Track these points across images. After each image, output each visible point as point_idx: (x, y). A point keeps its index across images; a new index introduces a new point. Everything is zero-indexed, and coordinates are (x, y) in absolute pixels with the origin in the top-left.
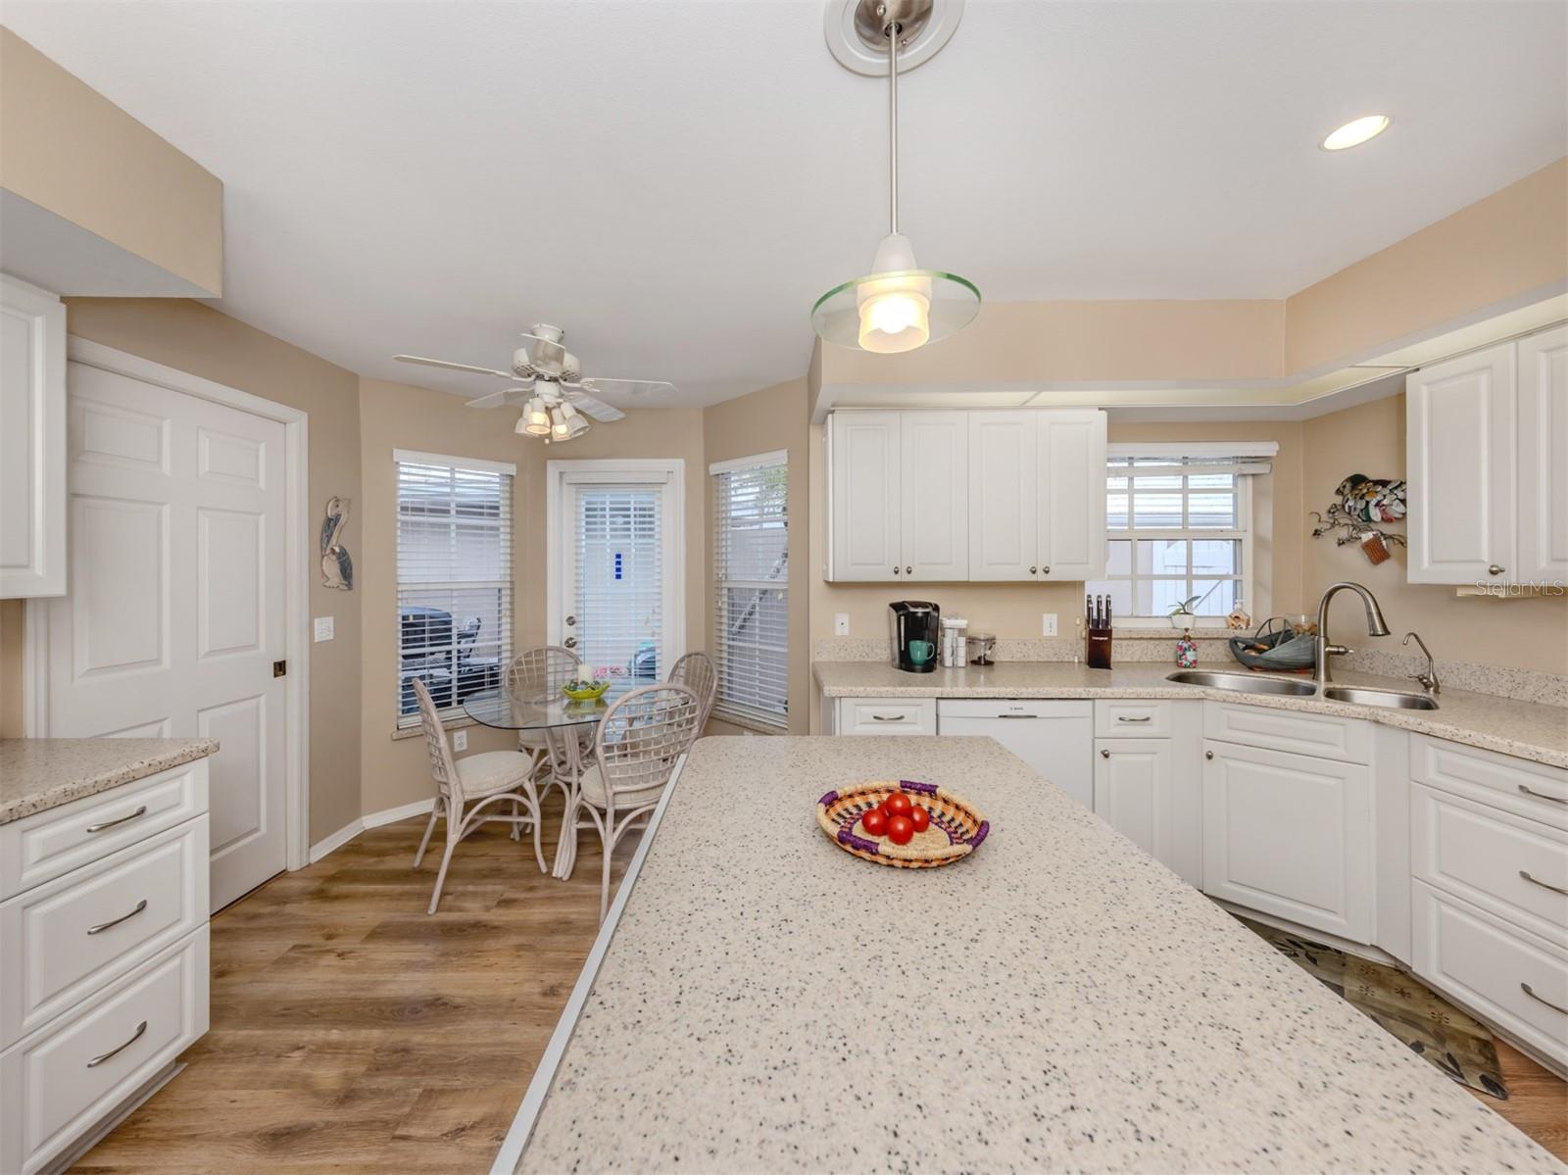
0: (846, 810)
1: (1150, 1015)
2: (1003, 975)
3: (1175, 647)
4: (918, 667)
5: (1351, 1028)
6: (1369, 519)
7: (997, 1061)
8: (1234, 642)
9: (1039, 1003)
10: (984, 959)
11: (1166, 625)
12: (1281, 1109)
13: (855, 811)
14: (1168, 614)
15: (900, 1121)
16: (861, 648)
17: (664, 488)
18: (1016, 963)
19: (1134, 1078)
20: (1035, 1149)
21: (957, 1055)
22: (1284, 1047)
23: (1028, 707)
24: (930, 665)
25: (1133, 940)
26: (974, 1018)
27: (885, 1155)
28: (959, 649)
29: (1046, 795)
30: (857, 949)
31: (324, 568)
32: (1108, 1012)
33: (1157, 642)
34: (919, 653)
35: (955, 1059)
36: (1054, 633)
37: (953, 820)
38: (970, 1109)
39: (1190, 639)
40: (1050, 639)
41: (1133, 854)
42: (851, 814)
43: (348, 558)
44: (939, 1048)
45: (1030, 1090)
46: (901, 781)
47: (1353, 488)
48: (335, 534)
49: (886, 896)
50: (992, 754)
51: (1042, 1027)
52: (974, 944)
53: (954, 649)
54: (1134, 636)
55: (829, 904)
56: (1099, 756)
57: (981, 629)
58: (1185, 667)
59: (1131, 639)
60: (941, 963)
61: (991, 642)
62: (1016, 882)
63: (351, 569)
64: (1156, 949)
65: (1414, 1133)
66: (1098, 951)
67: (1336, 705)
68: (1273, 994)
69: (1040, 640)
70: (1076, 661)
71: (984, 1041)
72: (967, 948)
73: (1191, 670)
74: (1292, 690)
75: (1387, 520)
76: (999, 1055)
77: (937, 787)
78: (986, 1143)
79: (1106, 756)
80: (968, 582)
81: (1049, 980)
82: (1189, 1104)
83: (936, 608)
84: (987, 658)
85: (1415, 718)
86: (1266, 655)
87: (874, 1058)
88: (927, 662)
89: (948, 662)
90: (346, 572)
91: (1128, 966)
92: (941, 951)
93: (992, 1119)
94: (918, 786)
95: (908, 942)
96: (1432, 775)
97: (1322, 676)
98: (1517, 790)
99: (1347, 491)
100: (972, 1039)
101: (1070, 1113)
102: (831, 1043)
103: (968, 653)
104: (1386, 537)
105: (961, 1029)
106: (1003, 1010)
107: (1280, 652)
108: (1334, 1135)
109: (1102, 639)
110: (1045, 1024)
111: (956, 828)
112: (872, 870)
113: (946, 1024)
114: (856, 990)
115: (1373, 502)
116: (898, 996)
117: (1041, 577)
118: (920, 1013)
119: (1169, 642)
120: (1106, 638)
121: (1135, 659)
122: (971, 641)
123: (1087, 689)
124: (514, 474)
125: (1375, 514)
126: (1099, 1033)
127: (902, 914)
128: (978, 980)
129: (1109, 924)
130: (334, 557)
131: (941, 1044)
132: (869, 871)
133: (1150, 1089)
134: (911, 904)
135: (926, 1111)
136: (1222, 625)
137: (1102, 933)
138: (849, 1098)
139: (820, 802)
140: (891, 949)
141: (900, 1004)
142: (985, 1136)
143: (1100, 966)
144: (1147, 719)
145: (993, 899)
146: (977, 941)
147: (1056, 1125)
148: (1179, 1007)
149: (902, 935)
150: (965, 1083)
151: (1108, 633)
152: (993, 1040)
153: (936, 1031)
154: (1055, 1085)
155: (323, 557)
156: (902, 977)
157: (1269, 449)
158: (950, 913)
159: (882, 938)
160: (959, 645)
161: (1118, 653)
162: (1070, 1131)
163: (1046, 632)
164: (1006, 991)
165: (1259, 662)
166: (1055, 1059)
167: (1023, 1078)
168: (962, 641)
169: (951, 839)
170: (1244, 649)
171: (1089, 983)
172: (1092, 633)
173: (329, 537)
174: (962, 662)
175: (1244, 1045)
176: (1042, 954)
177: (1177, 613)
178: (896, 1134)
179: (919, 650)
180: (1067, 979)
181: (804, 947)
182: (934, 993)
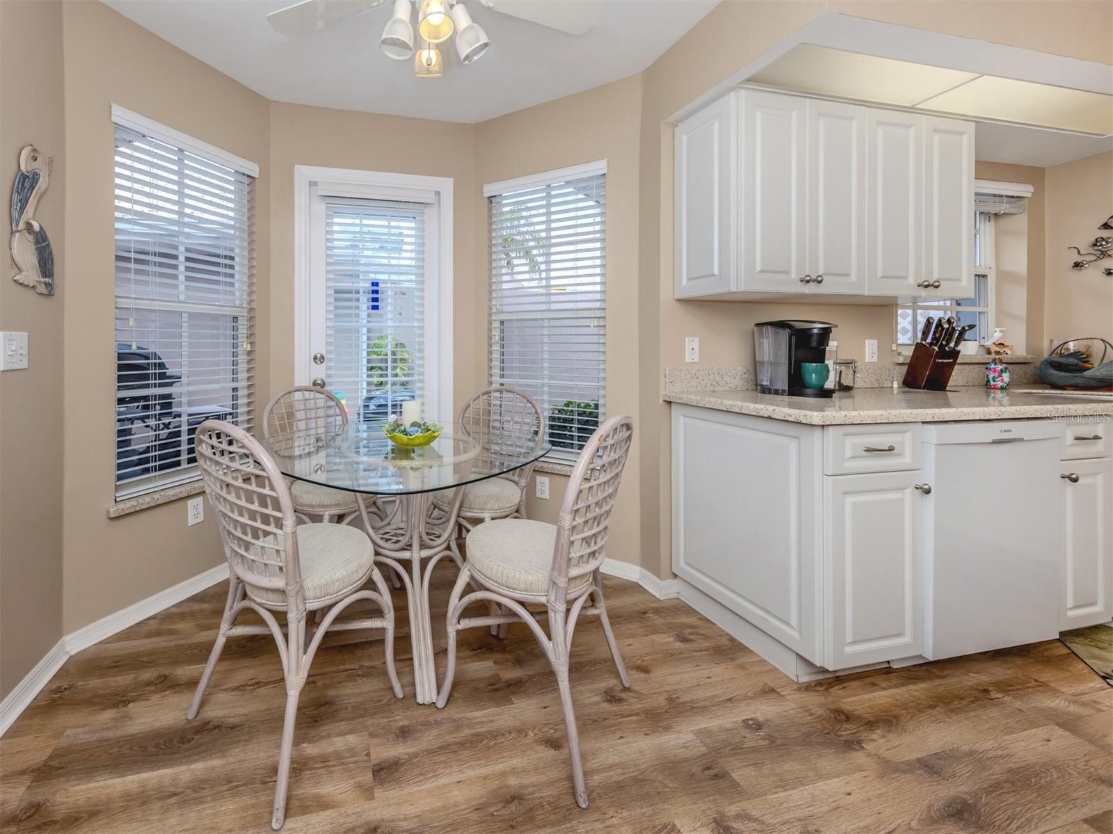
17: (427, 211)
23: (1017, 429)
31: (15, 251)
34: (814, 375)
40: (873, 364)
43: (48, 245)
48: (32, 202)
63: (52, 264)
70: (895, 385)
79: (1073, 480)
90: (46, 264)
107: (1104, 370)
109: (945, 361)
120: (951, 360)
124: (256, 176)
130: (31, 238)
151: (954, 355)
155: (12, 233)
157: (1024, 190)
163: (869, 359)
173: (24, 203)
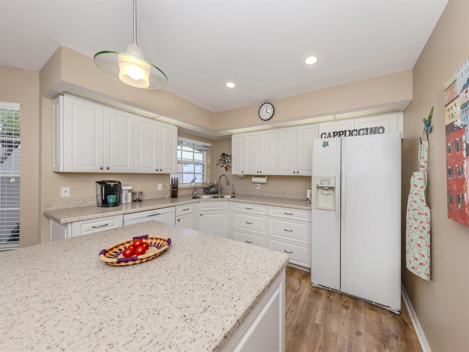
0: (110, 255)
1: (221, 260)
2: (190, 270)
3: (192, 191)
4: (111, 205)
5: (247, 246)
6: (225, 162)
7: (199, 286)
8: (204, 188)
9: (201, 270)
10: (183, 269)
11: (189, 185)
12: (245, 262)
13: (115, 254)
14: (190, 183)
15: (184, 313)
16: (78, 202)
18: (191, 266)
19: (224, 271)
20: (215, 294)
21: (189, 291)
22: (241, 253)
23: (157, 212)
24: (117, 204)
25: (212, 250)
26: (189, 282)
27: (185, 322)
28: (129, 197)
29: (178, 229)
30: (143, 288)
32: (215, 264)
33: (188, 190)
34: (112, 200)
35: (189, 292)
36: (161, 189)
37: (156, 243)
38: (199, 298)
39: (195, 188)
40: (160, 191)
41: (204, 234)
42: (113, 255)
44: (184, 293)
45: (209, 286)
46: (133, 238)
47: (223, 156)
49: (144, 271)
50: (156, 224)
51: (204, 274)
52: (179, 268)
53: (126, 197)
54: (183, 188)
55: (123, 283)
56: (177, 221)
57: (137, 189)
58: (195, 195)
59: (182, 189)
60: (173, 276)
61: (141, 193)
62: (182, 250)
64: (217, 249)
65: (258, 255)
66: (207, 255)
67: (222, 199)
68: (236, 247)
69: (157, 192)
70: (168, 197)
71: (194, 285)
72: (178, 270)
73: (195, 196)
74: (215, 197)
75: (228, 162)
76: (199, 285)
77: (148, 235)
78: (206, 301)
79: (179, 221)
80: (134, 173)
81: (201, 265)
82: (234, 270)
83: (120, 183)
84: (139, 199)
85: (232, 199)
86: (210, 191)
87: (168, 307)
88: (115, 203)
89: (124, 201)
91: (214, 254)
92: (171, 274)
93: (204, 296)
94: (141, 237)
95: (160, 277)
96: (236, 209)
97: (219, 194)
98: (246, 209)
99: (222, 156)
100: (191, 286)
101: (218, 284)
102: (151, 314)
103: (132, 198)
104: (228, 166)
105: (187, 286)
106: (194, 276)
107: (212, 190)
108: (251, 261)
109: (175, 190)
110: (204, 273)
111: (158, 245)
112: (134, 267)
113: (182, 287)
114: (151, 297)
115: (226, 159)
116: (165, 290)
117: (159, 172)
118: (174, 290)
119: (191, 190)
120: (177, 190)
121: (183, 195)
122: (133, 194)
123: (174, 203)
125: (226, 161)
126: (215, 268)
127: (153, 272)
128: (185, 274)
129: (207, 249)
131: (184, 292)
132: (133, 268)
133: (228, 271)
134: (154, 268)
135: (189, 306)
136: (201, 185)
137: (206, 251)
138: (167, 320)
139: (100, 254)
140: (155, 282)
141: (167, 291)
142: (205, 300)
143: (209, 257)
144: (188, 209)
145: (178, 256)
146: (179, 267)
147: (216, 288)
148: (225, 256)
149: (157, 277)
150: (194, 295)
151: (177, 188)
152: (195, 283)
153: (181, 290)
154: (213, 282)
156: (163, 286)
157: (209, 145)
158: (168, 265)
159: (150, 281)
160: (129, 195)
161: (180, 193)
162: (219, 287)
163: (159, 189)
164: (193, 272)
165: (209, 192)
166: (210, 278)
167: (206, 285)
168: (130, 194)
169: (157, 248)
170: (206, 190)
171: (208, 261)
172: (173, 188)
174: (130, 201)
175: (236, 256)
176: (196, 261)
177: (192, 182)
178: (185, 316)
179: (111, 199)
180: (204, 263)
181: (121, 299)
182: (175, 283)
